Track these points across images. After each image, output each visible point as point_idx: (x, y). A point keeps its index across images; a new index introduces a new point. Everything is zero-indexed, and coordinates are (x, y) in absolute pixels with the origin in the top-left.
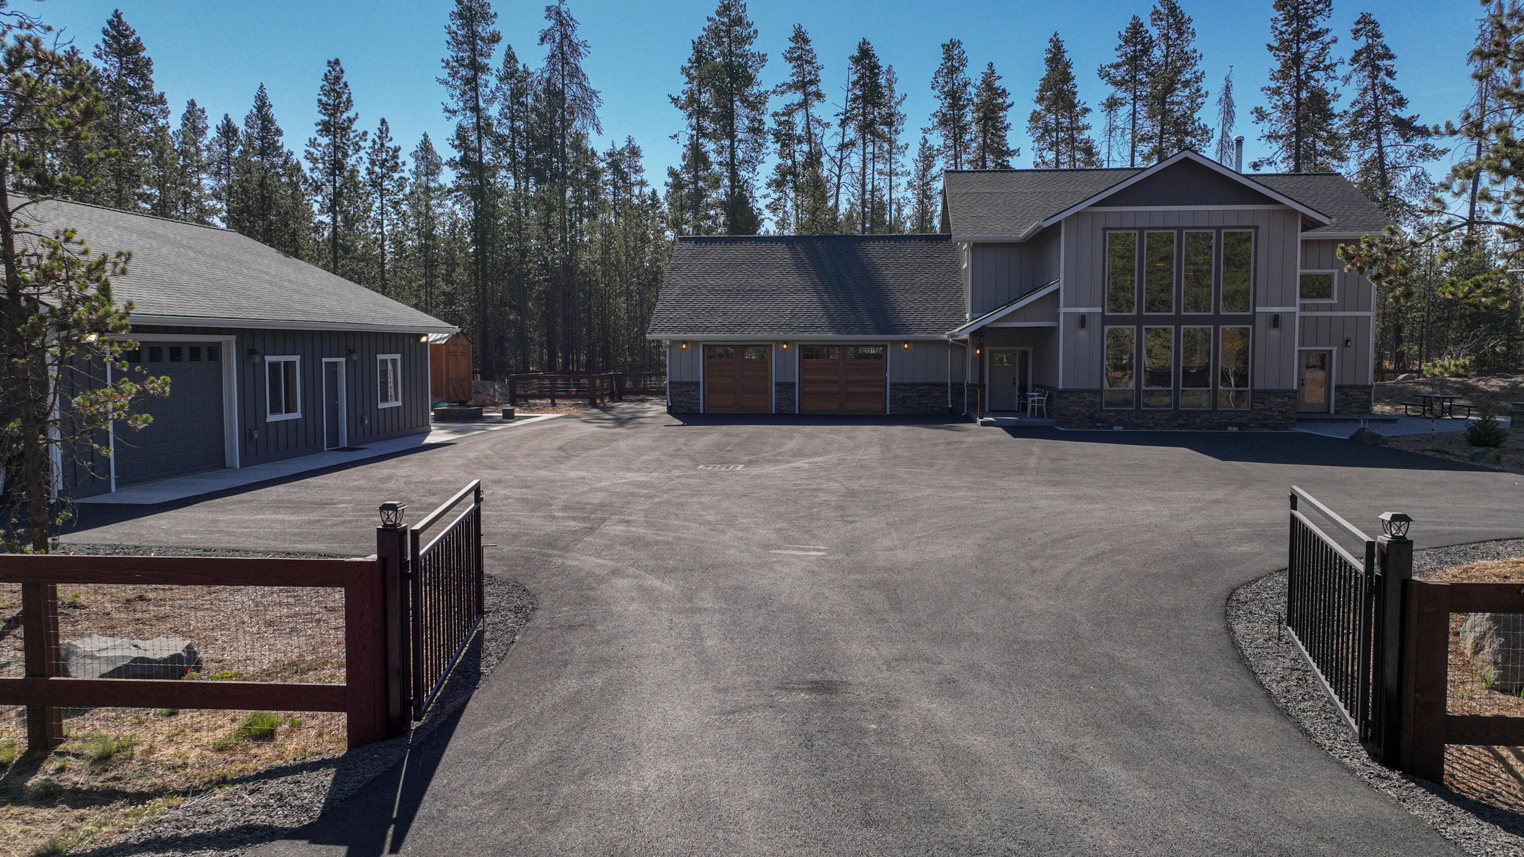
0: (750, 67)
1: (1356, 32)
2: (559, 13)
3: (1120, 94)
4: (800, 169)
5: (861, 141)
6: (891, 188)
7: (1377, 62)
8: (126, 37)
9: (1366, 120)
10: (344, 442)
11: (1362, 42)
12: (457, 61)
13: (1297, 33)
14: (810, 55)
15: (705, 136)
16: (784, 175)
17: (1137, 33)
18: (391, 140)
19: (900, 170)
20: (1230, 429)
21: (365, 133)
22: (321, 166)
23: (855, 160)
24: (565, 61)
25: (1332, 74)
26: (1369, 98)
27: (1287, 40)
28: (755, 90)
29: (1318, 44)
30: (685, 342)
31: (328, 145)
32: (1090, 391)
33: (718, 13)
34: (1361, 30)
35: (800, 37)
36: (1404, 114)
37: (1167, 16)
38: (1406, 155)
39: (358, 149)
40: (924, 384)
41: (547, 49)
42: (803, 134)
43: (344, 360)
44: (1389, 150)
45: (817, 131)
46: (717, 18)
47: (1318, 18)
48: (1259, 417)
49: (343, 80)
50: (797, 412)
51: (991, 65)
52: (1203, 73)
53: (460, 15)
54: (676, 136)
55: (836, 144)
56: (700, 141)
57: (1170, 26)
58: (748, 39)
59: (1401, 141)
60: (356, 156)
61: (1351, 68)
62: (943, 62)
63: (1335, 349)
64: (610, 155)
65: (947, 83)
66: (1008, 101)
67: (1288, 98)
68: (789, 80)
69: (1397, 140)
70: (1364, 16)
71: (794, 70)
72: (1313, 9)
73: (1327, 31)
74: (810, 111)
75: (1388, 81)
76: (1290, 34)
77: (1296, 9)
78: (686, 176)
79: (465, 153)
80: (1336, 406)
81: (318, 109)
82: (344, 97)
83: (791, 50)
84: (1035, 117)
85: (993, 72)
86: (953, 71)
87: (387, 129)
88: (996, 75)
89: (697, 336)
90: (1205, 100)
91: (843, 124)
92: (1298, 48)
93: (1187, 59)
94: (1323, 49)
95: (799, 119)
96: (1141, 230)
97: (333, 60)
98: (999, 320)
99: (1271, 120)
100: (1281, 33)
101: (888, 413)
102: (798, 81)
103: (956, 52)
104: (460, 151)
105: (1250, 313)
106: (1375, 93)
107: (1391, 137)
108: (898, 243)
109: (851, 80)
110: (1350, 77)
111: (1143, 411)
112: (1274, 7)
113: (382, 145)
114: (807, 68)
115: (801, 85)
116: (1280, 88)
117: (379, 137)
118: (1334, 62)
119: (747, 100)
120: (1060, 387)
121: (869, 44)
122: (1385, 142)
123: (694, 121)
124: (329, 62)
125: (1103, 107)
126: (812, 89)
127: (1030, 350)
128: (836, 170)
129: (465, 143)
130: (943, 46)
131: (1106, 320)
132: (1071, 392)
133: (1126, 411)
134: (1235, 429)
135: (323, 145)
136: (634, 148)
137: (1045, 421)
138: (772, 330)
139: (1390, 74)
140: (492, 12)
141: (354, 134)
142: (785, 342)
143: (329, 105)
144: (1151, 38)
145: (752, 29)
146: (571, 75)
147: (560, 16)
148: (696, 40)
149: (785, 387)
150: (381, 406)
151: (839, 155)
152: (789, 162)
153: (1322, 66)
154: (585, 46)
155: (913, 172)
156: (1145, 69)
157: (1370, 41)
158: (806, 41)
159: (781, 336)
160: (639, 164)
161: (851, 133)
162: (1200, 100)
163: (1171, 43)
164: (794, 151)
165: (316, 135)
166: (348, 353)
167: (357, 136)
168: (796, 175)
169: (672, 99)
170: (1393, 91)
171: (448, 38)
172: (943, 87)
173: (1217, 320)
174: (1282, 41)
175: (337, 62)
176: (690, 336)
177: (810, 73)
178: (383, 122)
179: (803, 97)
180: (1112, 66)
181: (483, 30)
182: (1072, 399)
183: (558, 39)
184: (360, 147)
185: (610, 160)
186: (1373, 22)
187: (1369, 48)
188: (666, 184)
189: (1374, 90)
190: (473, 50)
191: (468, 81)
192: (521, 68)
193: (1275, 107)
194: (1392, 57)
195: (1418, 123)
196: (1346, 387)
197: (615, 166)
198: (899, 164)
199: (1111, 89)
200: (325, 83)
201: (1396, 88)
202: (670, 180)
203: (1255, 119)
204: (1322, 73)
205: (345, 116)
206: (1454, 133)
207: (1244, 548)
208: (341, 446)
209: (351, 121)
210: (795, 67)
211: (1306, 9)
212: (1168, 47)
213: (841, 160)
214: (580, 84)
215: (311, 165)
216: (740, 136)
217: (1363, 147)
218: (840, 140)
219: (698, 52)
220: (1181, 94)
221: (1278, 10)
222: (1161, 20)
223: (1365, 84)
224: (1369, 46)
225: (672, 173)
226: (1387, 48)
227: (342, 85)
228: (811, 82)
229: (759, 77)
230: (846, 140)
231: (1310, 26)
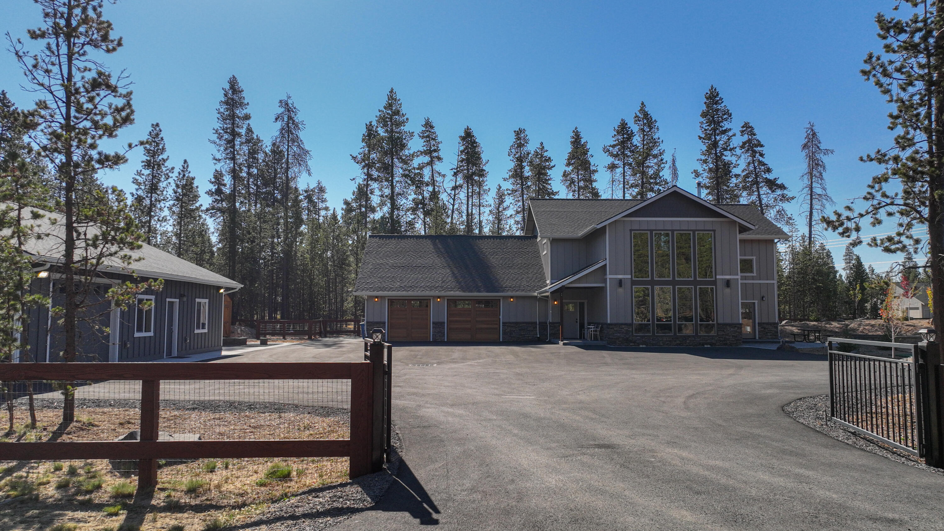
0: (405, 139)
1: (742, 132)
2: (287, 104)
3: (617, 162)
4: (427, 201)
5: (465, 185)
6: (480, 214)
7: (755, 149)
8: (9, 107)
9: (750, 180)
10: (175, 353)
11: (746, 138)
12: (223, 130)
13: (714, 130)
14: (434, 135)
15: (372, 179)
16: (417, 204)
17: (624, 128)
18: (189, 173)
19: (485, 203)
20: (706, 346)
21: (173, 168)
22: (143, 187)
23: (462, 195)
24: (289, 131)
25: (734, 153)
26: (751, 168)
27: (709, 134)
28: (407, 152)
29: (725, 137)
30: (377, 297)
31: (149, 175)
32: (626, 324)
33: (385, 108)
34: (745, 131)
35: (428, 125)
36: (771, 177)
37: (643, 119)
38: (773, 200)
39: (167, 177)
40: (523, 323)
41: (279, 125)
42: (430, 180)
43: (178, 300)
44: (764, 196)
45: (438, 179)
46: (385, 111)
47: (725, 122)
48: (721, 339)
49: (160, 136)
50: (446, 340)
51: (542, 144)
52: (664, 150)
53: (226, 103)
54: (354, 179)
55: (451, 186)
56: (369, 182)
57: (644, 124)
58: (403, 123)
59: (770, 192)
60: (166, 182)
61: (741, 151)
62: (515, 140)
63: (756, 302)
64: (306, 191)
65: (517, 152)
66: (552, 164)
67: (711, 166)
68: (422, 149)
69: (768, 191)
70: (746, 124)
71: (425, 144)
72: (722, 117)
73: (730, 129)
74: (434, 167)
75: (761, 159)
76: (710, 131)
77: (713, 117)
78: (354, 205)
79: (219, 187)
80: (759, 335)
81: (144, 153)
82: (161, 147)
83: (423, 132)
84: (565, 175)
85: (543, 147)
86: (520, 146)
87: (188, 166)
88: (545, 149)
89: (385, 293)
90: (666, 165)
91: (455, 174)
92: (715, 138)
93: (655, 143)
94: (729, 139)
95: (427, 172)
96: (651, 231)
97: (155, 124)
98: (571, 283)
99: (702, 177)
100: (705, 130)
101: (501, 340)
102: (427, 150)
103: (522, 135)
104: (215, 186)
105: (714, 279)
106: (754, 165)
107: (764, 190)
108: (502, 240)
109: (460, 150)
110: (741, 156)
111: (657, 336)
112: (701, 116)
113: (184, 175)
114: (433, 142)
115: (429, 152)
116: (707, 159)
117: (182, 171)
118: (735, 146)
119: (401, 158)
120: (609, 322)
121: (470, 129)
122: (762, 192)
123: (366, 170)
124: (153, 125)
125: (606, 169)
126: (435, 154)
127: (586, 302)
128: (452, 201)
129: (218, 180)
130: (515, 132)
131: (633, 283)
132: (616, 325)
133: (646, 336)
134: (709, 346)
135: (145, 174)
136: (322, 187)
137: (600, 343)
138: (431, 290)
139: (762, 155)
140: (246, 102)
141: (166, 169)
142: (439, 297)
143: (151, 150)
144: (632, 131)
145: (405, 118)
146: (293, 141)
147: (288, 106)
148: (368, 124)
149: (438, 325)
150: (197, 331)
151: (453, 192)
152: (420, 197)
153: (729, 148)
154: (302, 124)
155: (493, 205)
156: (629, 148)
157: (750, 137)
158: (432, 127)
159: (437, 293)
160: (324, 197)
161: (460, 181)
162: (663, 165)
163: (645, 133)
164: (423, 191)
165: (141, 168)
166: (181, 297)
167: (168, 170)
168: (424, 205)
169: (353, 157)
170: (764, 164)
171: (219, 116)
172: (515, 155)
173: (695, 283)
174: (706, 135)
175: (157, 125)
176: (381, 293)
177: (434, 145)
178: (185, 161)
179: (430, 159)
180: (610, 146)
181: (240, 112)
182: (615, 329)
183: (286, 119)
184: (169, 176)
185: (306, 195)
186: (751, 127)
187: (749, 141)
188: (342, 209)
189: (754, 163)
190: (233, 124)
191: (229, 142)
192: (255, 138)
193: (704, 170)
194: (762, 146)
195: (779, 182)
196: (764, 323)
197: (309, 198)
198: (485, 200)
199: (610, 160)
200: (149, 137)
201: (766, 162)
202: (344, 207)
203: (694, 176)
204: (729, 152)
205: (160, 157)
206: (872, 160)
207: (769, 391)
208: (173, 355)
209: (164, 160)
210: (425, 142)
211: (718, 117)
212: (644, 136)
213: (455, 196)
214: (299, 146)
215: (137, 187)
216: (397, 179)
217: (749, 195)
218: (454, 184)
219: (369, 130)
220: (652, 162)
221: (703, 118)
222: (640, 121)
223: (749, 160)
224: (749, 139)
225: (346, 203)
226: (759, 141)
227: (160, 139)
228: (435, 151)
229: (409, 145)
230: (458, 184)
231: (721, 127)
